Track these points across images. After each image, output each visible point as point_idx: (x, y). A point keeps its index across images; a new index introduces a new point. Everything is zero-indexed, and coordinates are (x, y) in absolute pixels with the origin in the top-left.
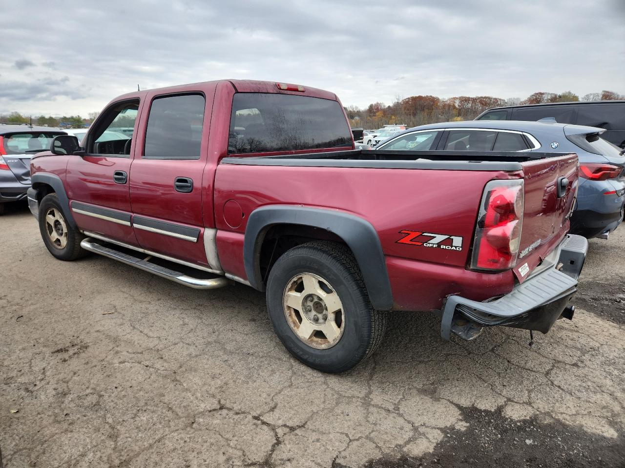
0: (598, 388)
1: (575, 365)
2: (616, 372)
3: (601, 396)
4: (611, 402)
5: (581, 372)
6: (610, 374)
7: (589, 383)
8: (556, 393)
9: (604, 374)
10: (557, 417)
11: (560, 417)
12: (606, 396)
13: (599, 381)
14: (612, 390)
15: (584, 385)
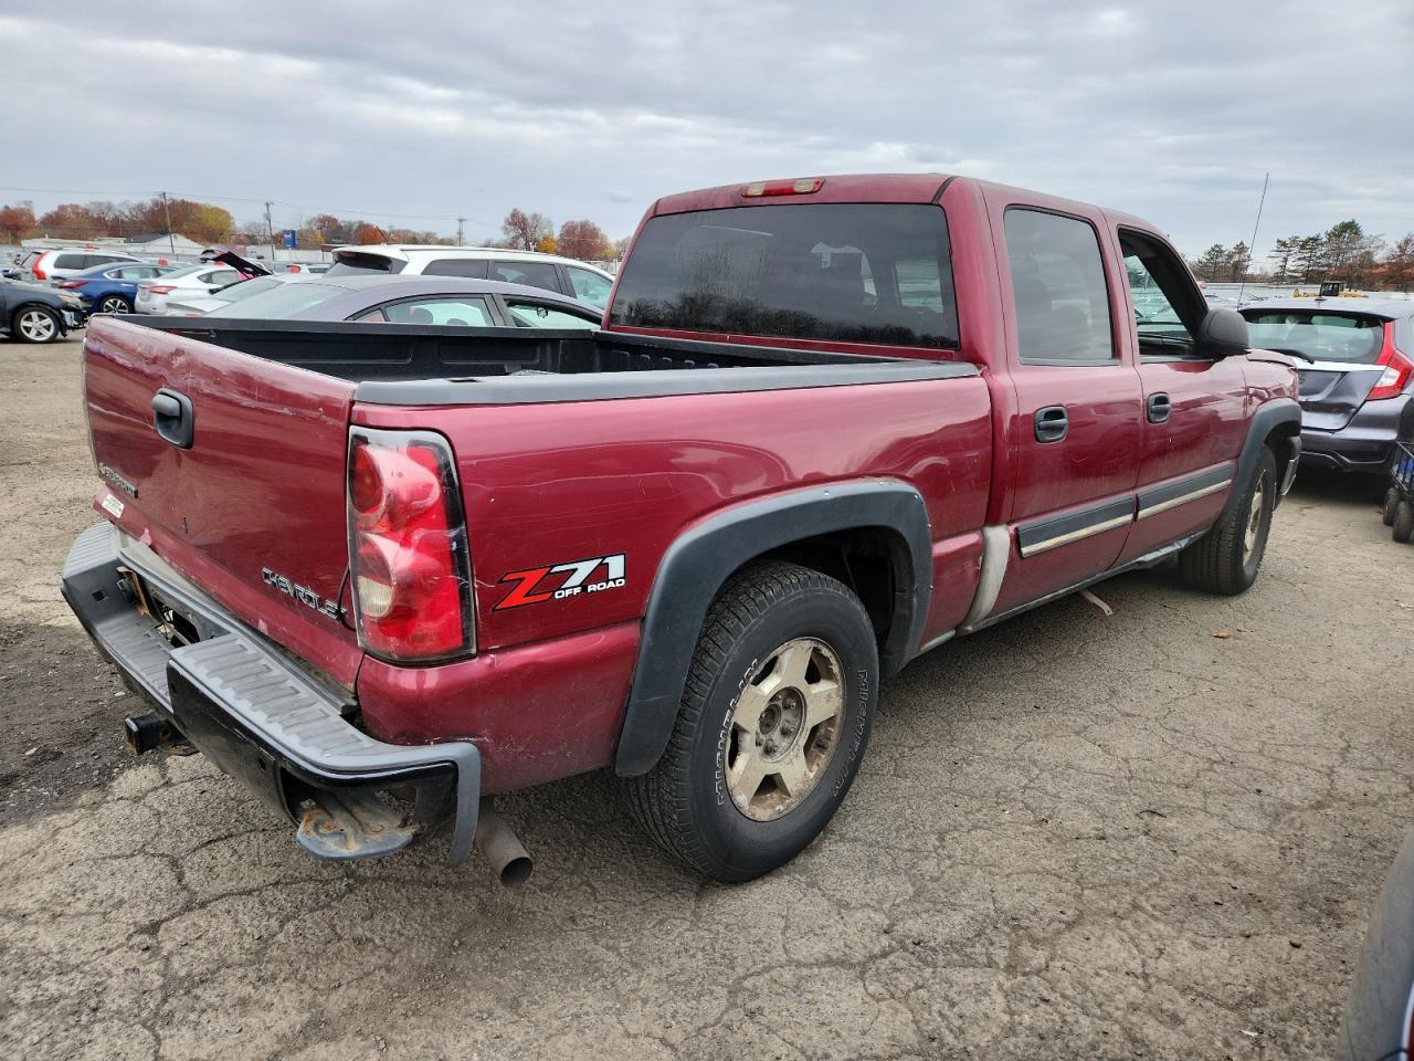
0: (58, 909)
1: (153, 928)
2: (52, 986)
3: (38, 897)
4: (12, 900)
5: (125, 919)
6: (62, 970)
7: (81, 906)
8: (118, 842)
9: (74, 959)
10: (76, 811)
11: (70, 817)
12: (30, 905)
13: (67, 928)
14: (26, 928)
15: (89, 896)
